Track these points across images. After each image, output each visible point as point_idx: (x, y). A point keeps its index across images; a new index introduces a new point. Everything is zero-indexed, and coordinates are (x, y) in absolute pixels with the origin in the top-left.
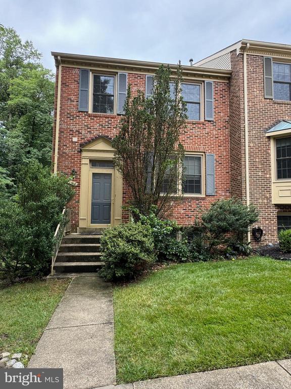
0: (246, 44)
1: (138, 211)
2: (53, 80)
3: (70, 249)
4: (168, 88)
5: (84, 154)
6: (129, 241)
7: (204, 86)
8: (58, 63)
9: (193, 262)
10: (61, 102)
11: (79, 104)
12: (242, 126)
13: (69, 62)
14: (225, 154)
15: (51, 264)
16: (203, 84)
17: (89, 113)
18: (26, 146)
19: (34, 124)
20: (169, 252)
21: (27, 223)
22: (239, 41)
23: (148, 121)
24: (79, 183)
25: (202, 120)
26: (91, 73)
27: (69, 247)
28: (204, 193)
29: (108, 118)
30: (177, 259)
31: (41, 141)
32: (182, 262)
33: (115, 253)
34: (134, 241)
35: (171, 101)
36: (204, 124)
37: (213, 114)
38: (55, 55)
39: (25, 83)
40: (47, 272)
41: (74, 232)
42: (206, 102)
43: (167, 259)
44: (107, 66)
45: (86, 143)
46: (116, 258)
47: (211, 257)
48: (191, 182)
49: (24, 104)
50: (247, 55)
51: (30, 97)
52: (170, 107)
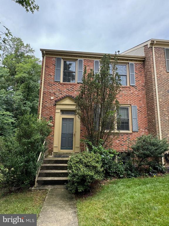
0: (154, 41)
1: (91, 143)
2: (41, 64)
3: (48, 168)
4: (109, 67)
5: (57, 107)
6: (87, 166)
7: (129, 66)
8: (43, 55)
9: (127, 178)
10: (45, 76)
11: (55, 78)
12: (154, 89)
13: (50, 54)
14: (143, 105)
15: (35, 178)
16: (128, 64)
17: (61, 82)
18: (24, 100)
19: (29, 88)
20: (111, 171)
21: (21, 154)
22: (150, 40)
23: (97, 87)
24: (54, 124)
25: (128, 85)
26: (62, 60)
27: (47, 166)
28: (131, 130)
29: (72, 85)
30: (117, 176)
31: (32, 97)
32: (120, 178)
33: (78, 175)
34: (90, 166)
35: (110, 75)
36: (129, 88)
37: (135, 82)
38: (42, 50)
39: (25, 66)
40: (32, 184)
41: (50, 155)
42: (130, 75)
43: (110, 176)
44: (72, 56)
45: (59, 100)
46: (78, 179)
47: (139, 174)
48: (123, 123)
49: (24, 77)
50: (154, 47)
51: (27, 73)
52: (110, 79)
